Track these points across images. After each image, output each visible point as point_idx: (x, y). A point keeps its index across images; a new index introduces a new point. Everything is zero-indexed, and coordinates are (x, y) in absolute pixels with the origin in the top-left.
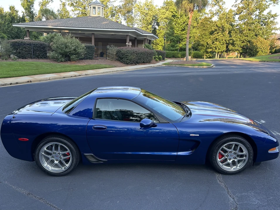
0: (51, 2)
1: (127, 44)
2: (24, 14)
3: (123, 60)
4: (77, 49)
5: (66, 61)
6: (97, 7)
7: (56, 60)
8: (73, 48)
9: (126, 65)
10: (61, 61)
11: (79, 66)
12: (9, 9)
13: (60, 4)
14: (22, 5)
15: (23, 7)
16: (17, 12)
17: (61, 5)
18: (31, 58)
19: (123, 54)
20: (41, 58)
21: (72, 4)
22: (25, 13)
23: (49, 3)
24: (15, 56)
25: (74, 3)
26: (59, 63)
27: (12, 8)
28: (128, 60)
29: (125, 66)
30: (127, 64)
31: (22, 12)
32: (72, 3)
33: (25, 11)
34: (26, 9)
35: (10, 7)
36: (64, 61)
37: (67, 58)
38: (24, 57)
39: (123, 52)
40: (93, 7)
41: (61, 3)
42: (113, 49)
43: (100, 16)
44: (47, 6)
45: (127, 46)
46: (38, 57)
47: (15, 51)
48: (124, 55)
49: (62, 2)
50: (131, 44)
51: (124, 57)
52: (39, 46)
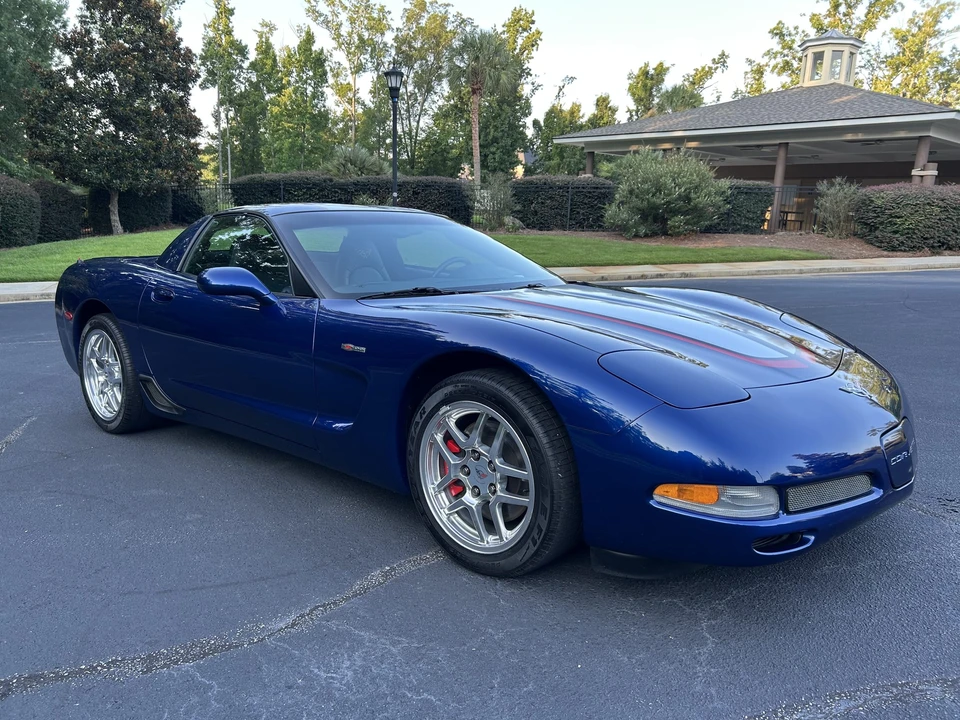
0: (719, 70)
1: (914, 172)
2: (632, 116)
3: (877, 233)
4: (693, 195)
5: (651, 235)
6: (828, 52)
7: (621, 230)
8: (677, 192)
9: (885, 253)
10: (637, 236)
11: (683, 250)
12: (594, 107)
13: (746, 73)
14: (629, 89)
15: (633, 95)
16: (614, 111)
17: (749, 75)
18: (563, 227)
19: (879, 210)
20: (590, 227)
21: (787, 66)
22: (634, 113)
23: (714, 75)
24: (517, 221)
25: (793, 61)
26: (630, 239)
27: (602, 103)
28: (897, 236)
29: (879, 257)
30: (893, 249)
31: (629, 110)
32: (787, 63)
33: (634, 108)
34: (638, 100)
35: (598, 101)
36: (646, 236)
37: (655, 227)
38: (543, 226)
39: (879, 202)
40: (815, 53)
41: (749, 69)
42: (837, 194)
43: (837, 81)
44: (705, 86)
45: (916, 180)
46: (581, 225)
47: (518, 207)
48: (883, 213)
49: (750, 62)
50: (936, 173)
51: (882, 223)
52: (590, 192)
